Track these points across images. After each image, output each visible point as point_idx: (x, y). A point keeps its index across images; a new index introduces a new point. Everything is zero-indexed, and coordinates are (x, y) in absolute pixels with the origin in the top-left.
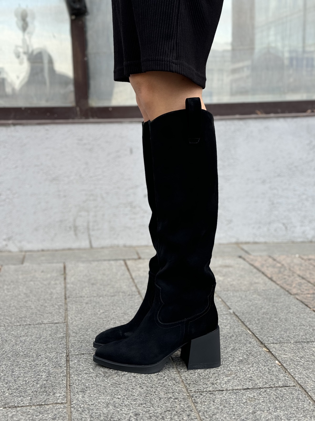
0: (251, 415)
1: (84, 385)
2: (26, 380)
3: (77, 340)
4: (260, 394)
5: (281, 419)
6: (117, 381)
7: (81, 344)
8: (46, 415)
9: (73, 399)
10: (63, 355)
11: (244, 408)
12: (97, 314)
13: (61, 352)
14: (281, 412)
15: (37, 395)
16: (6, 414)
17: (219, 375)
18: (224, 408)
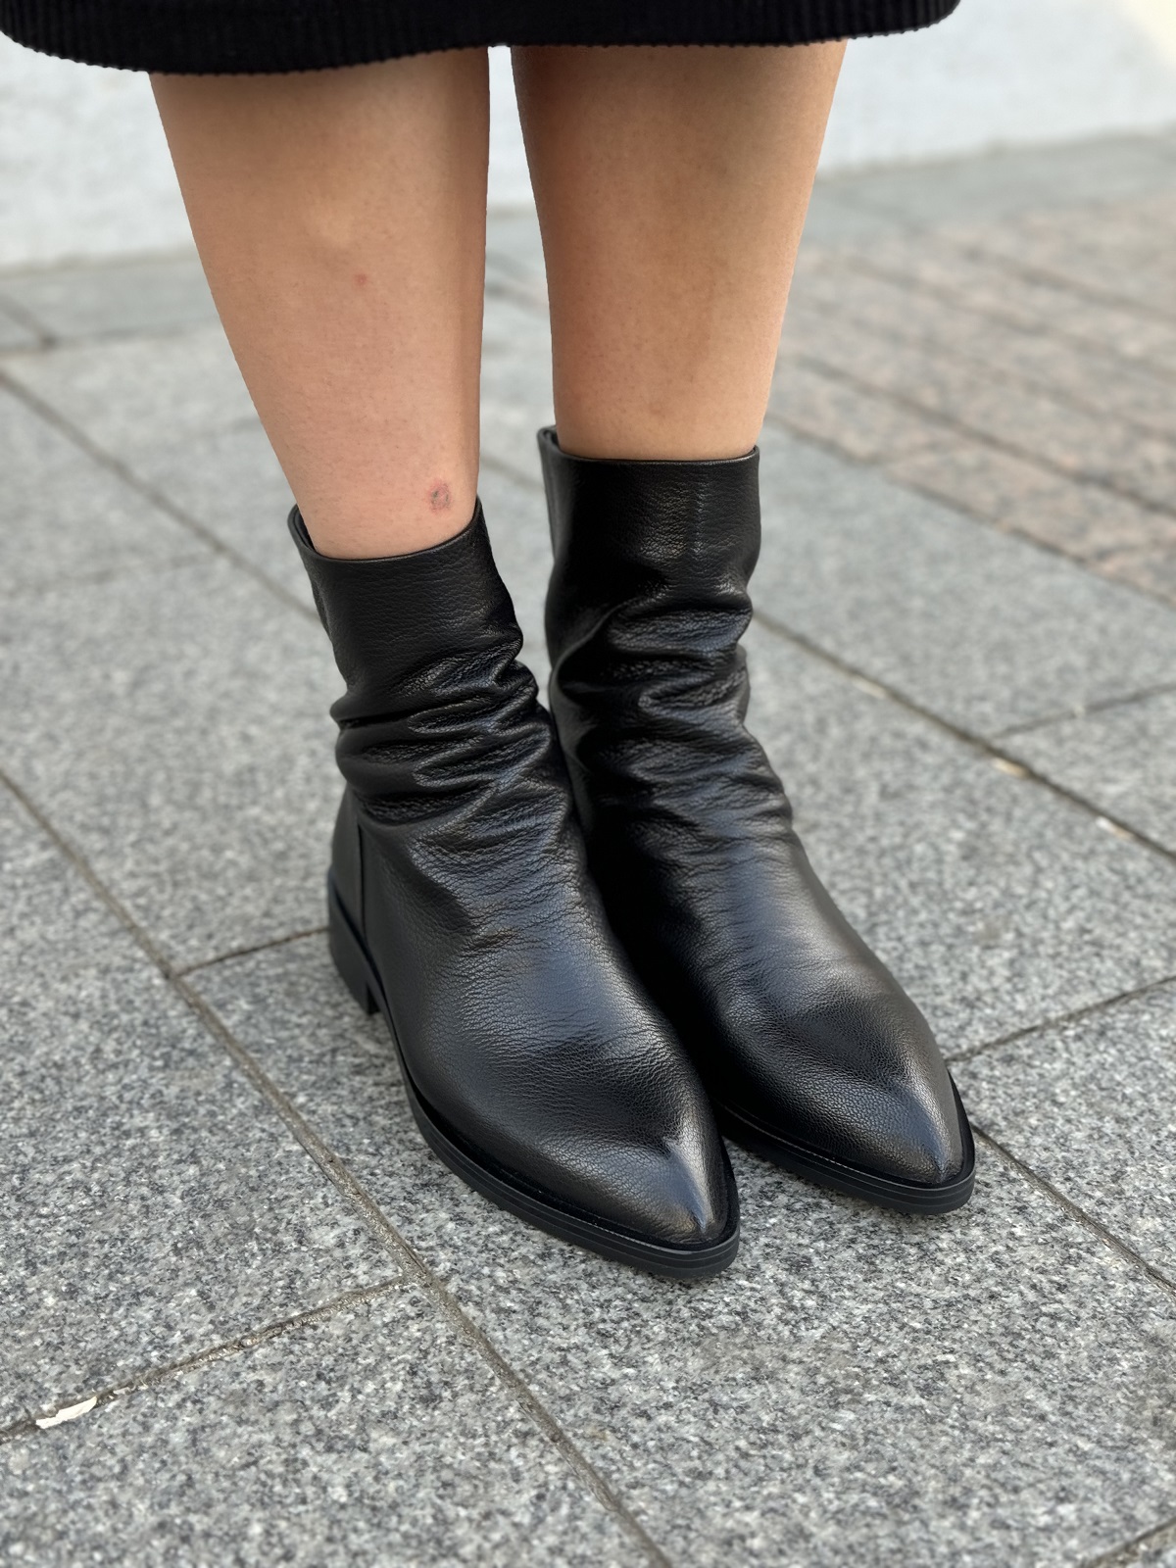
1: (411, 1146)
2: (79, 1176)
3: (137, 869)
7: (180, 892)
8: (370, 1387)
9: (423, 1244)
10: (145, 975)
12: (111, 697)
13: (117, 961)
15: (213, 1262)
17: (950, 947)
18: (1128, 1127)
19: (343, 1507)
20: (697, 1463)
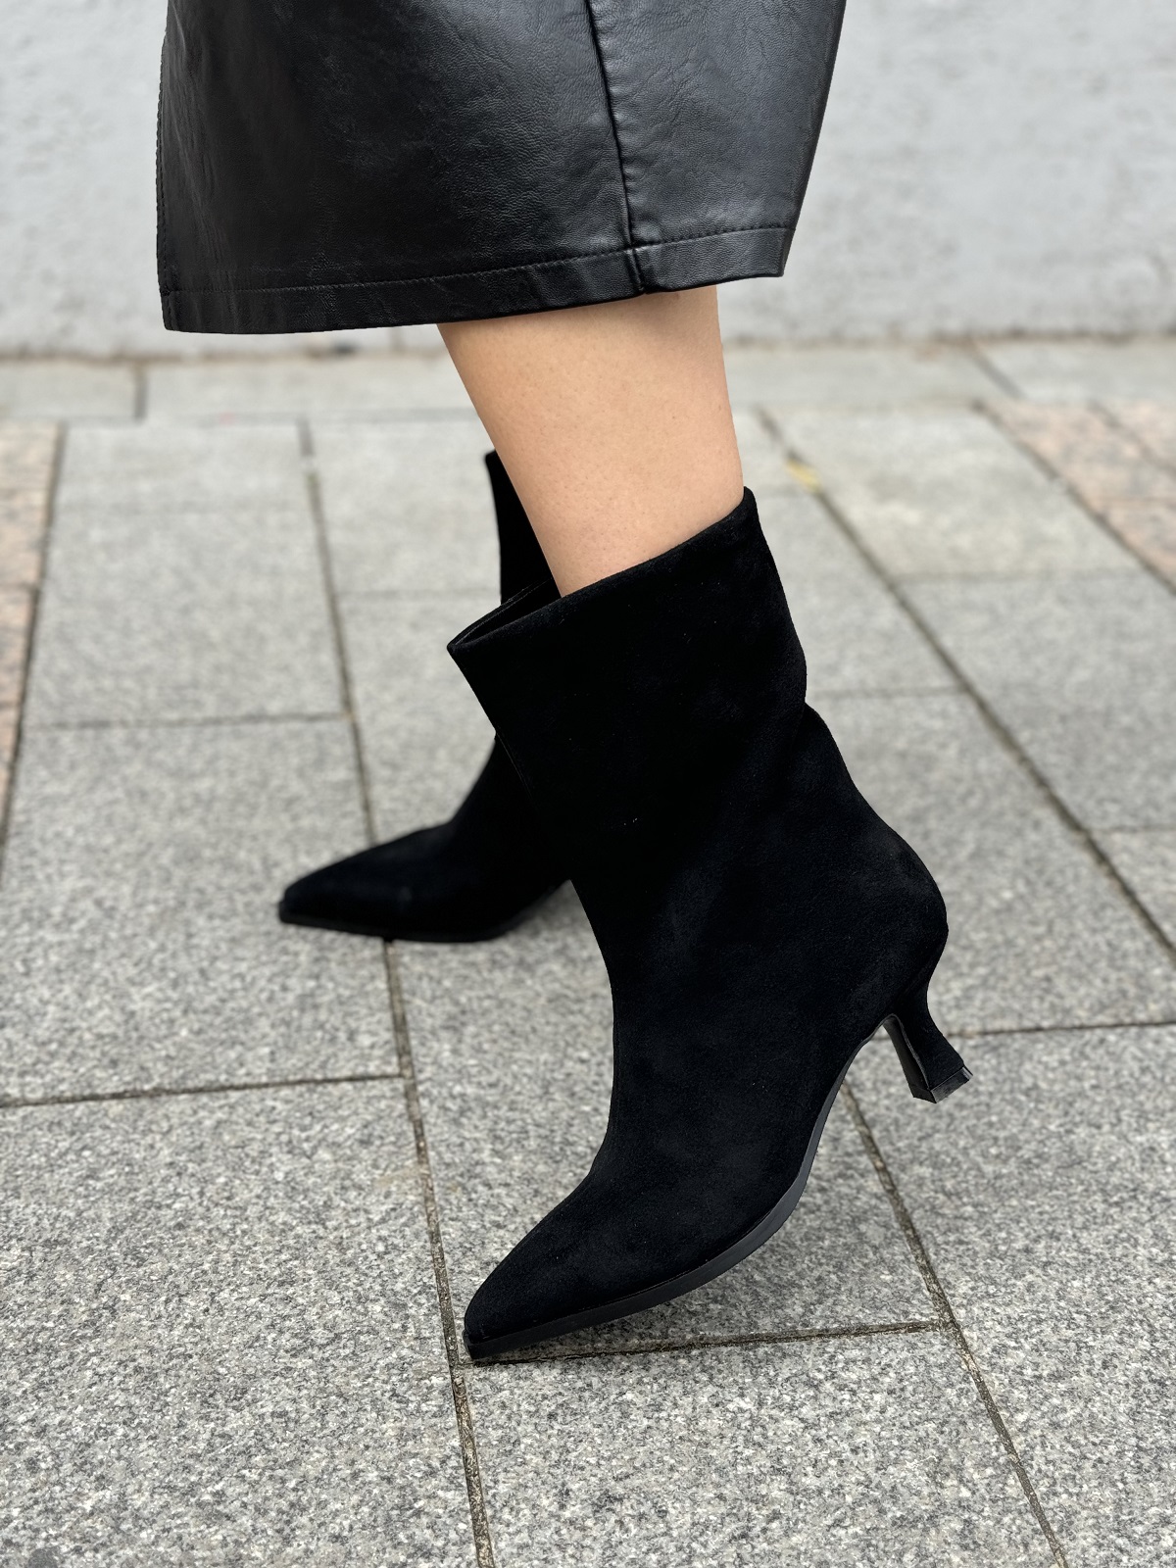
0: (1054, 1143)
1: (454, 1002)
2: (244, 970)
3: (400, 796)
4: (1084, 1056)
5: (1164, 1163)
6: (568, 987)
8: (335, 1127)
11: (1030, 1113)
14: (1163, 1131)
15: (290, 1036)
16: (192, 1120)
19: (277, 1183)
20: (501, 1219)
